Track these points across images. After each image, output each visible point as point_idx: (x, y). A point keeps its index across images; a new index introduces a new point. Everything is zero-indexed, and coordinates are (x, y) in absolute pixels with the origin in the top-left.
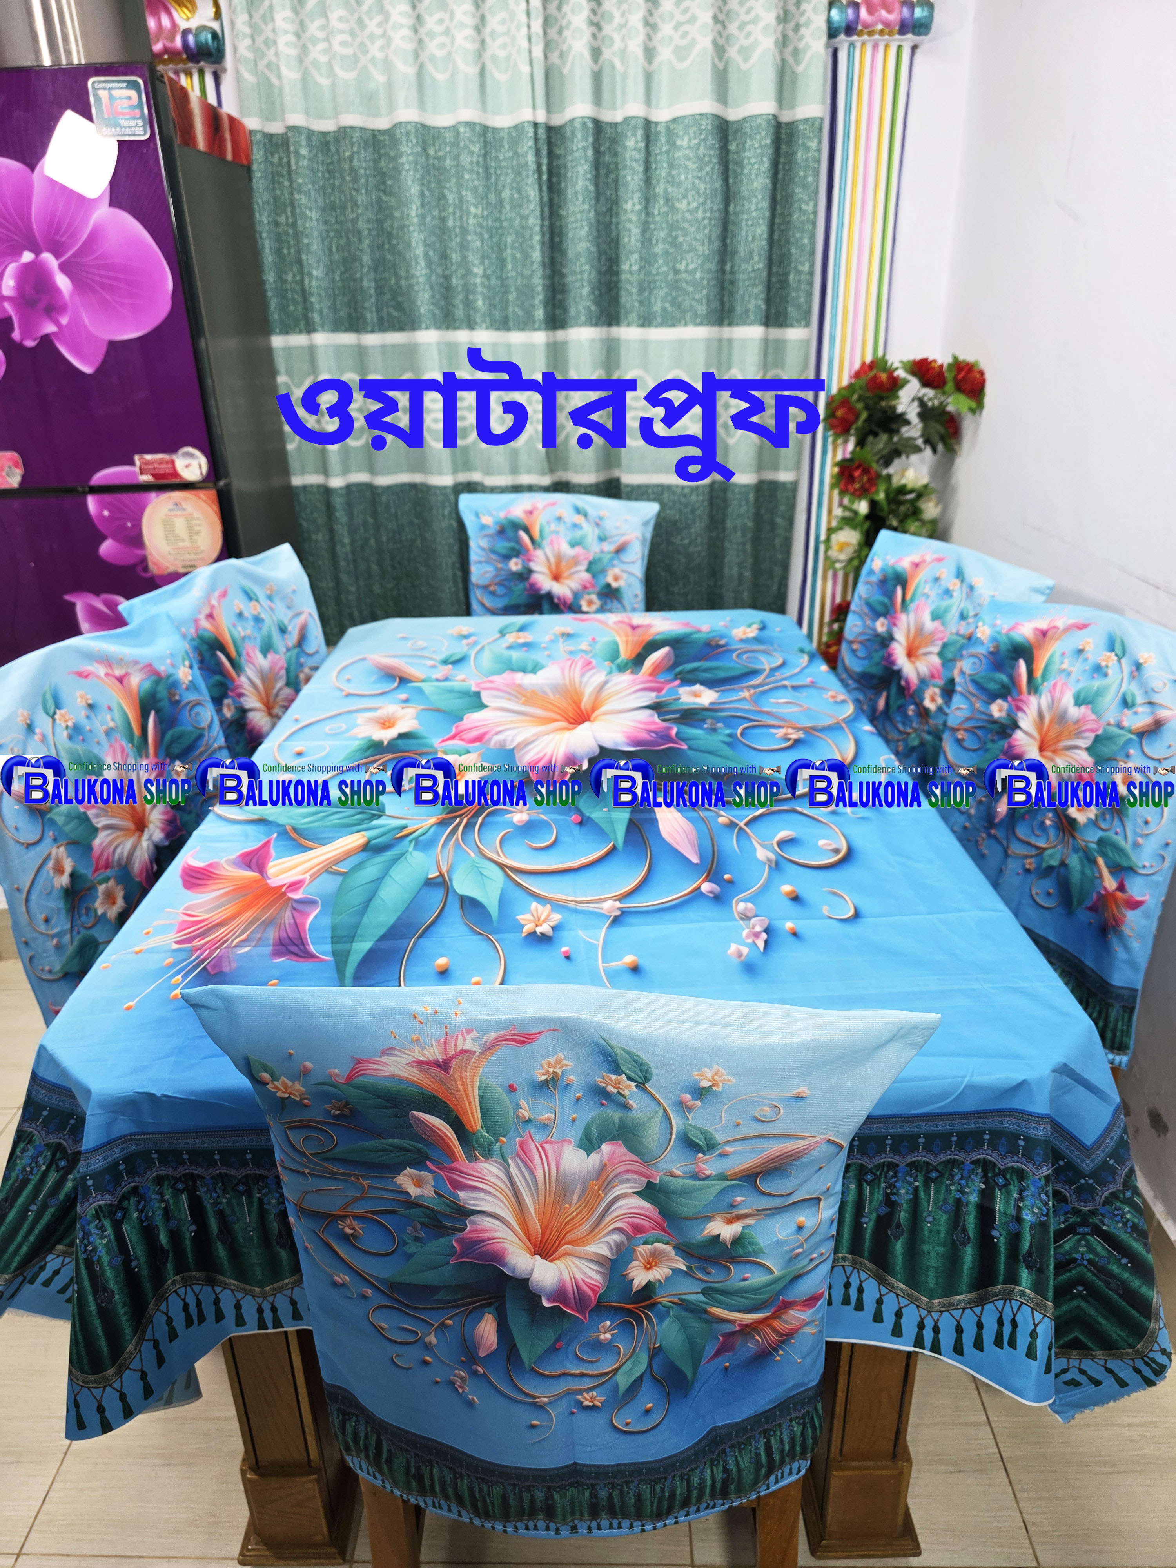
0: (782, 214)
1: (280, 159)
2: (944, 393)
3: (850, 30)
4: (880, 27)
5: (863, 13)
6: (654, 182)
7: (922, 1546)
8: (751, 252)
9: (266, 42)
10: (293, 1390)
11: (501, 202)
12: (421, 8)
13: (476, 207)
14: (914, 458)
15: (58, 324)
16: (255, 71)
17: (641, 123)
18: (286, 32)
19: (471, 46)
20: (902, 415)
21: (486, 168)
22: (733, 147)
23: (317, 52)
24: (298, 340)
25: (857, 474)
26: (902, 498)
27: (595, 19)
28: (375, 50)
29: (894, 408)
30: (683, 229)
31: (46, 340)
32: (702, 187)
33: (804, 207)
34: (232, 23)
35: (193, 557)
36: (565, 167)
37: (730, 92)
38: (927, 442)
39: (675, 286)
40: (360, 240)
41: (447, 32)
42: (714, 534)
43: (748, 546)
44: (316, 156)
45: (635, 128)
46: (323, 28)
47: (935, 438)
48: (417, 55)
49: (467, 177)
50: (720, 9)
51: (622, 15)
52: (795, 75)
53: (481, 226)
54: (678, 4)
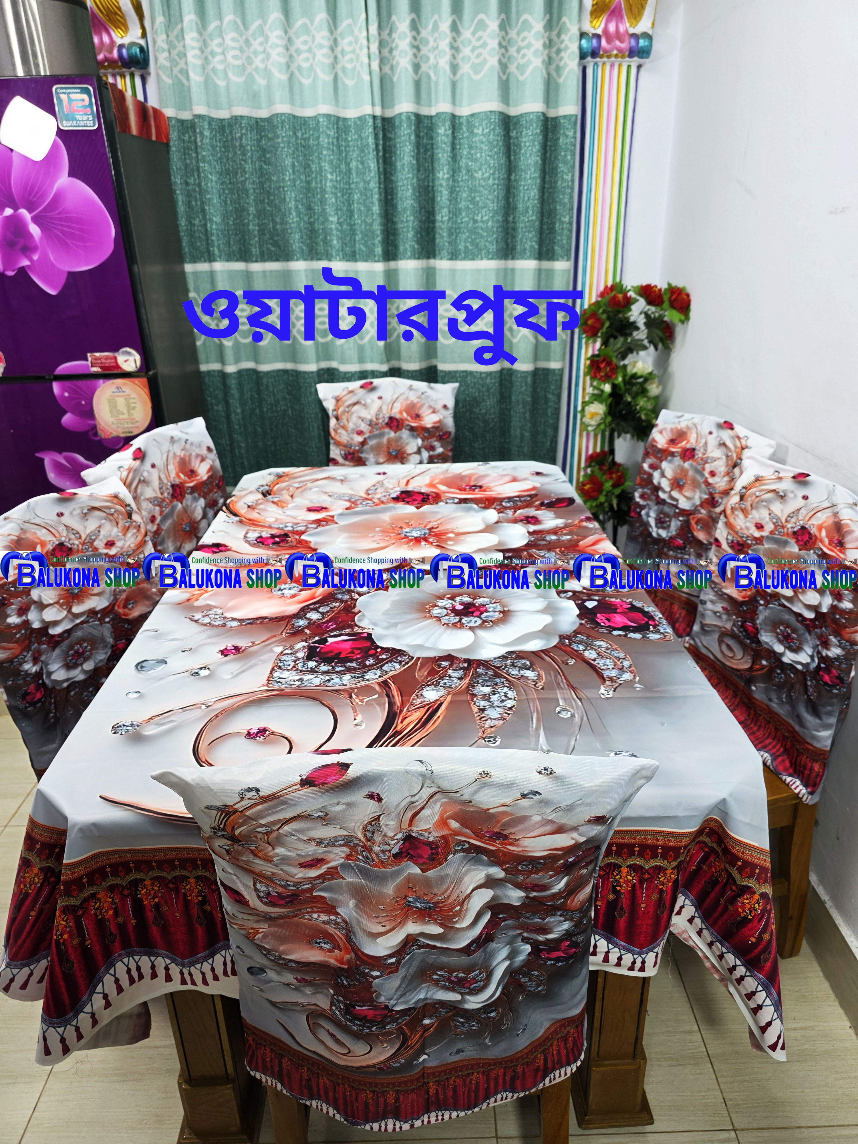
0: (550, 181)
1: (190, 137)
2: (662, 309)
3: (594, 53)
4: (615, 52)
5: (604, 42)
6: (459, 158)
7: (655, 1118)
8: (527, 208)
9: (179, 55)
11: (349, 170)
12: (291, 33)
13: (332, 174)
14: (642, 353)
15: (31, 260)
16: (171, 75)
17: (448, 118)
18: (193, 48)
19: (327, 61)
20: (634, 323)
21: (339, 147)
22: (513, 134)
23: (216, 62)
24: (203, 267)
25: (602, 366)
26: (634, 381)
27: (416, 44)
28: (258, 62)
29: (628, 319)
30: (479, 192)
31: (22, 271)
32: (492, 162)
33: (565, 177)
34: (154, 42)
35: (130, 425)
36: (395, 146)
37: (511, 96)
38: (650, 342)
39: (474, 231)
40: (247, 196)
41: (310, 50)
42: (503, 406)
43: (528, 415)
44: (215, 136)
45: (444, 120)
46: (220, 45)
47: (657, 340)
48: (288, 66)
49: (325, 152)
50: (503, 38)
51: (435, 40)
52: (557, 85)
53: (335, 187)
54: (474, 33)
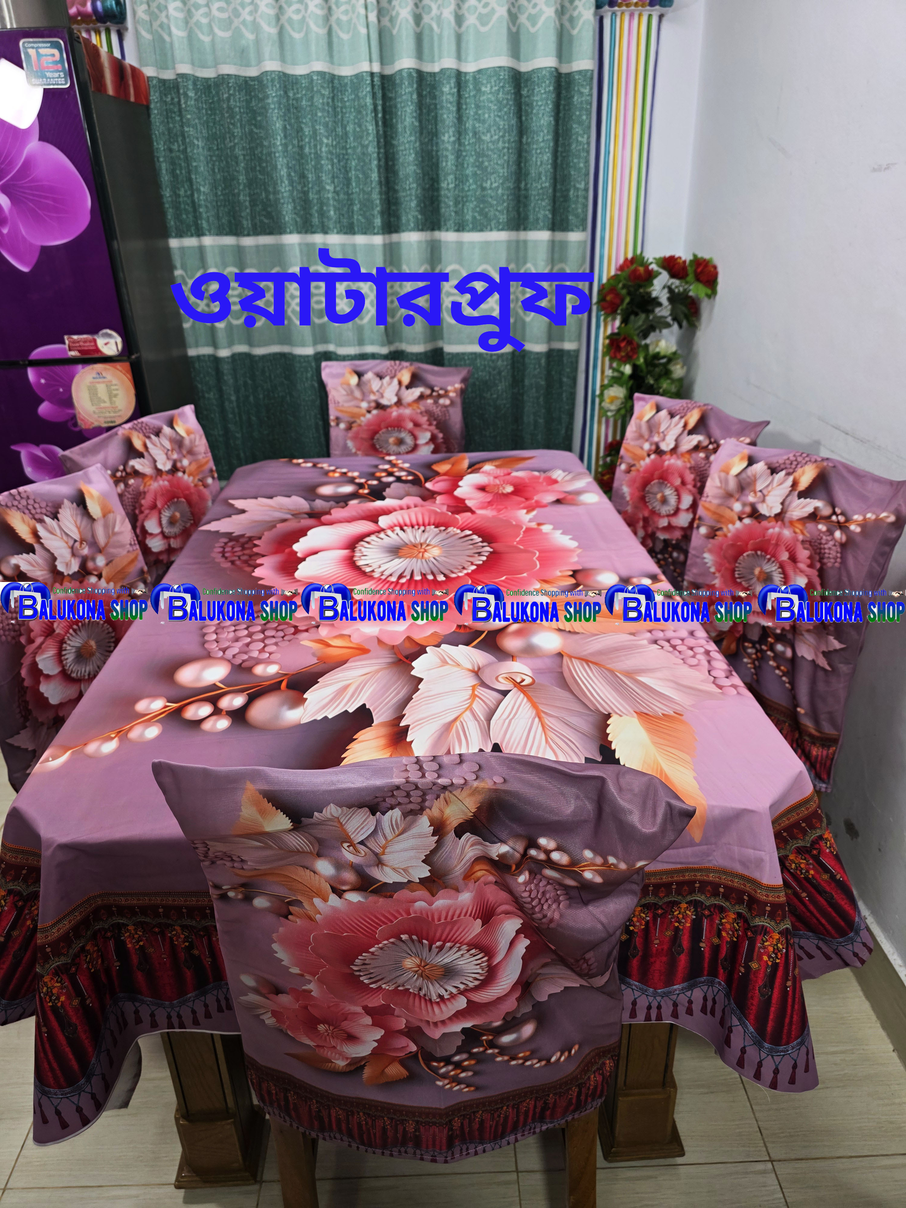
0: (563, 144)
1: (172, 99)
2: (687, 283)
3: (612, 2)
6: (465, 119)
7: (686, 1149)
8: (540, 174)
9: (159, 7)
10: (213, 1056)
11: (346, 134)
13: (327, 138)
14: (665, 331)
16: (151, 30)
17: (453, 74)
19: (321, 12)
20: (656, 298)
21: (334, 108)
22: (524, 92)
23: (199, 16)
24: (191, 242)
25: (623, 345)
26: (656, 362)
28: (246, 15)
29: (649, 294)
30: (487, 156)
32: (502, 123)
33: (580, 139)
35: (112, 414)
36: (396, 107)
37: (522, 50)
38: (675, 319)
39: (482, 200)
40: (237, 163)
42: (516, 391)
43: (541, 399)
44: (200, 97)
45: (449, 77)
47: (681, 317)
48: (278, 19)
49: (319, 114)
52: (571, 38)
53: (331, 153)
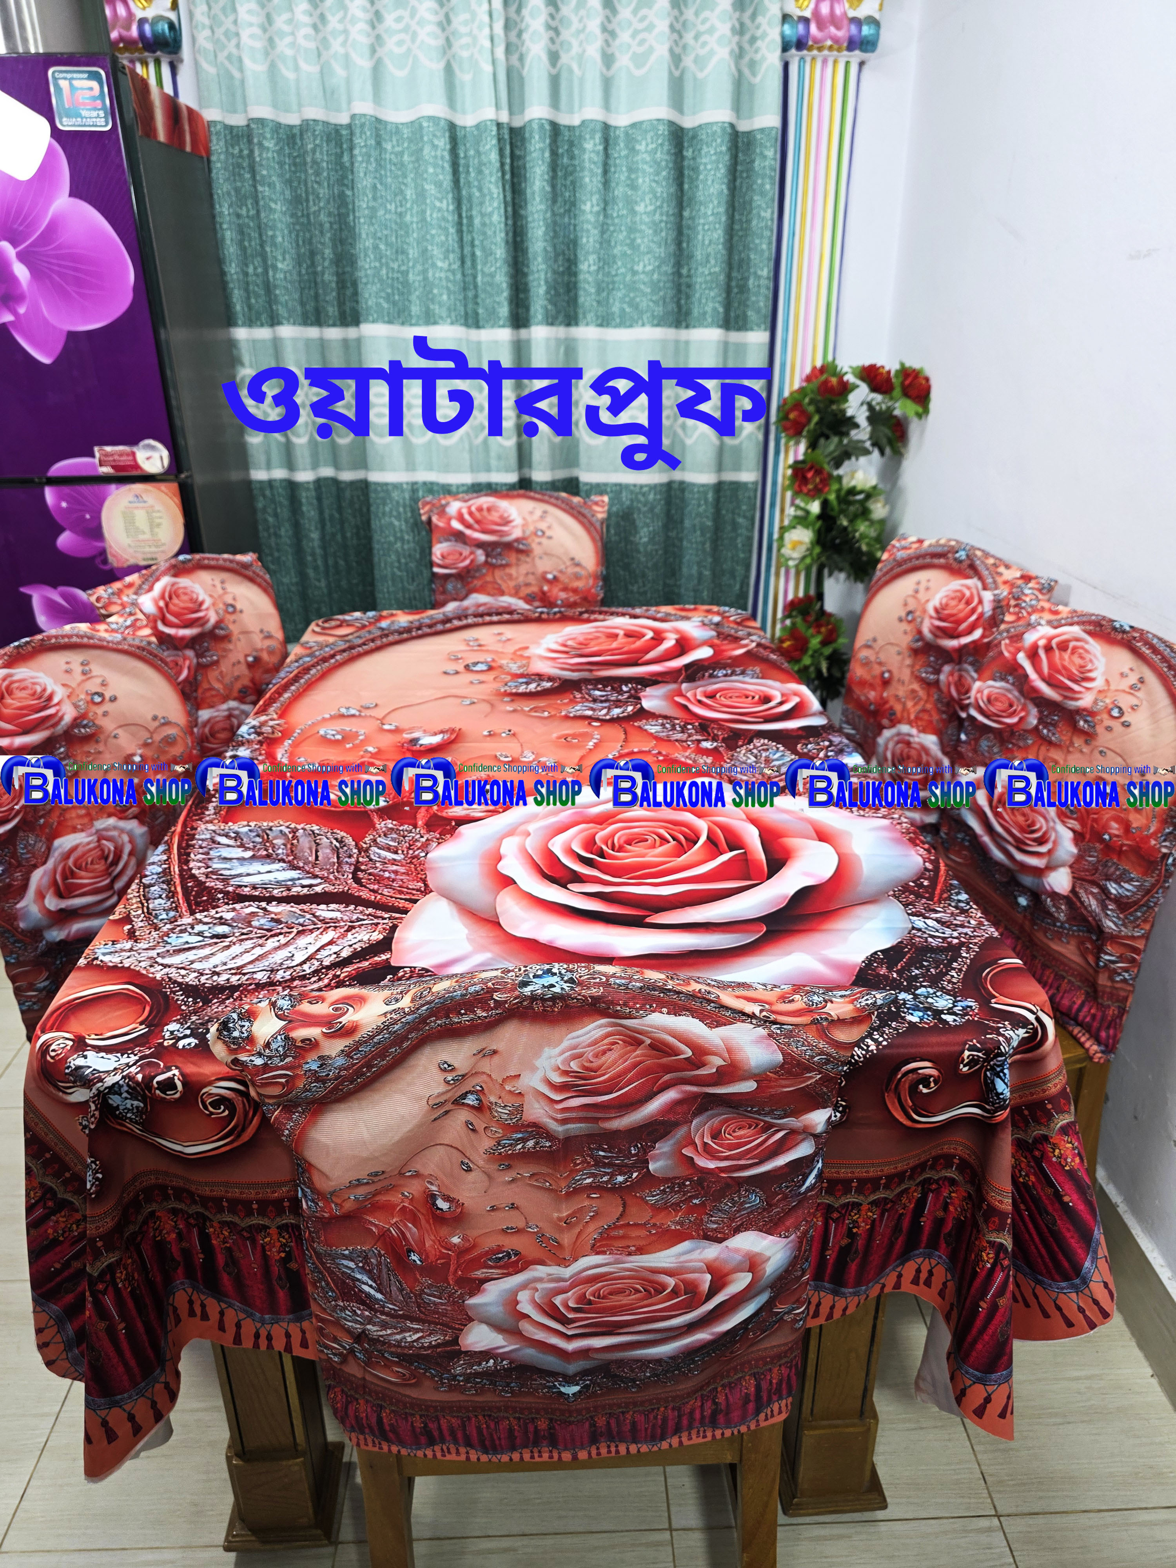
0: (741, 220)
1: (241, 151)
2: (891, 399)
3: (800, 45)
4: (829, 43)
5: (813, 28)
6: (613, 185)
7: (889, 1500)
8: (708, 255)
9: (226, 34)
10: (280, 1374)
12: (378, 6)
14: (863, 460)
15: (15, 313)
16: (215, 63)
17: (599, 127)
18: (251, 25)
19: (436, 43)
20: (852, 418)
22: (688, 153)
23: (283, 46)
24: (263, 333)
25: (810, 475)
26: (851, 498)
27: (553, 24)
28: (336, 45)
29: (844, 412)
30: (641, 231)
31: (4, 329)
32: (659, 190)
33: (763, 214)
34: (191, 15)
35: (153, 549)
36: (525, 167)
37: (686, 100)
38: (875, 444)
39: (632, 287)
40: (322, 232)
41: (407, 29)
42: (671, 534)
43: (708, 545)
44: (282, 149)
45: (593, 131)
46: (289, 21)
47: (884, 441)
48: (374, 50)
49: (431, 170)
50: (676, 19)
51: (580, 21)
52: (752, 89)
53: (445, 220)
54: (635, 12)
